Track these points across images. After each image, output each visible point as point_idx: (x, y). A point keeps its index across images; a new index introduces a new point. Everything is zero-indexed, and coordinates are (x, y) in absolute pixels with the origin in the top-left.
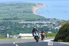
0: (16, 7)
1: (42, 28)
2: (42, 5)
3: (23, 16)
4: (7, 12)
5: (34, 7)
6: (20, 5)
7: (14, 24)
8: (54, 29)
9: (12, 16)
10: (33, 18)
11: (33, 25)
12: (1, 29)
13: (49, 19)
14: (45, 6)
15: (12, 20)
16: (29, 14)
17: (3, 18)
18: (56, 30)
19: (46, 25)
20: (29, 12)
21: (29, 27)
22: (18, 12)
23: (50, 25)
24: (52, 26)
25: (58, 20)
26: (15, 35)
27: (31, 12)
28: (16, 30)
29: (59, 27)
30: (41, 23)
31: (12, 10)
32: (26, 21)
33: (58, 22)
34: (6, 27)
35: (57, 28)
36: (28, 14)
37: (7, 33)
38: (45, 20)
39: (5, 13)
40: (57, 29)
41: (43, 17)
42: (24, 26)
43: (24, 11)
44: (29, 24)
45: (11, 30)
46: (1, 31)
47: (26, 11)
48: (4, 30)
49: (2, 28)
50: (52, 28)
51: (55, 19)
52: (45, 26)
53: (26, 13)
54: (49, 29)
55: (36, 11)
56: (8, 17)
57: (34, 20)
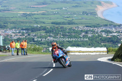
0: (72, 5)
1: (110, 38)
2: (111, 3)
3: (82, 19)
4: (58, 13)
5: (99, 7)
7: (67, 30)
9: (66, 18)
10: (97, 23)
11: (97, 33)
13: (121, 25)
14: (115, 5)
16: (92, 17)
17: (52, 21)
19: (116, 34)
20: (91, 14)
21: (90, 35)
22: (74, 13)
23: (121, 34)
27: (94, 14)
30: (109, 31)
31: (66, 10)
32: (87, 27)
34: (56, 34)
36: (89, 16)
38: (115, 26)
39: (54, 14)
41: (112, 22)
42: (84, 34)
43: (83, 12)
44: (91, 31)
47: (86, 12)
49: (50, 36)
52: (114, 36)
53: (87, 14)
54: (120, 39)
55: (102, 13)
56: (59, 21)
57: (98, 26)
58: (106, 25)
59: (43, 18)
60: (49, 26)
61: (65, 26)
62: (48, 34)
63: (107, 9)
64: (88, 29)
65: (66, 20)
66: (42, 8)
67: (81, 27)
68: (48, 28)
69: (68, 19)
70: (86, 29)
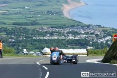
0: (36, 4)
1: (77, 40)
2: (79, 1)
3: (47, 19)
4: (20, 12)
5: (65, 6)
6: (42, 2)
7: (31, 32)
8: (97, 42)
9: (29, 19)
10: (63, 23)
11: (63, 34)
12: (10, 40)
13: (90, 25)
14: (83, 4)
15: (28, 25)
16: (57, 17)
17: (13, 21)
18: (100, 44)
19: (84, 36)
20: (57, 13)
21: (55, 37)
22: (38, 13)
23: (90, 35)
24: (94, 37)
25: (104, 27)
26: (32, 51)
27: (60, 13)
28: (34, 42)
29: (106, 39)
30: (76, 32)
31: (29, 9)
32: (52, 27)
33: (103, 31)
34: (18, 36)
35: (101, 40)
37: (19, 46)
38: (83, 27)
39: (16, 14)
40: (102, 42)
41: (80, 22)
42: (48, 35)
43: (48, 11)
44: (57, 32)
45: (26, 41)
46: (10, 43)
47: (51, 12)
48: (14, 42)
49: (11, 38)
50: (93, 40)
51: (99, 26)
53: (52, 14)
54: (89, 41)
55: (69, 12)
56: (21, 21)
57: (64, 27)
58: (73, 26)
59: (4, 18)
60: (10, 27)
61: (28, 27)
62: (9, 36)
63: (74, 8)
64: (54, 30)
65: (29, 20)
66: (3, 7)
67: (45, 28)
68: (9, 29)
69: (31, 19)
70: (51, 30)
